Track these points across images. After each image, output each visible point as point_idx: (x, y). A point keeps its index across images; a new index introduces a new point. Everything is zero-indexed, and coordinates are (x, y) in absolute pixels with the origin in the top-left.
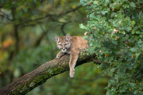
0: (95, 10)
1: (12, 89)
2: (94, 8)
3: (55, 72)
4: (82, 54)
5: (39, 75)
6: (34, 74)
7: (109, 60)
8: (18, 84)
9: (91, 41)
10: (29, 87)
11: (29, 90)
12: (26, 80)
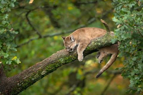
0: (122, 3)
1: (24, 77)
2: (122, 1)
3: (66, 61)
4: (94, 44)
5: (51, 64)
6: (46, 63)
7: (131, 50)
8: (30, 72)
9: (123, 33)
10: (41, 75)
11: (40, 78)
12: (38, 68)
